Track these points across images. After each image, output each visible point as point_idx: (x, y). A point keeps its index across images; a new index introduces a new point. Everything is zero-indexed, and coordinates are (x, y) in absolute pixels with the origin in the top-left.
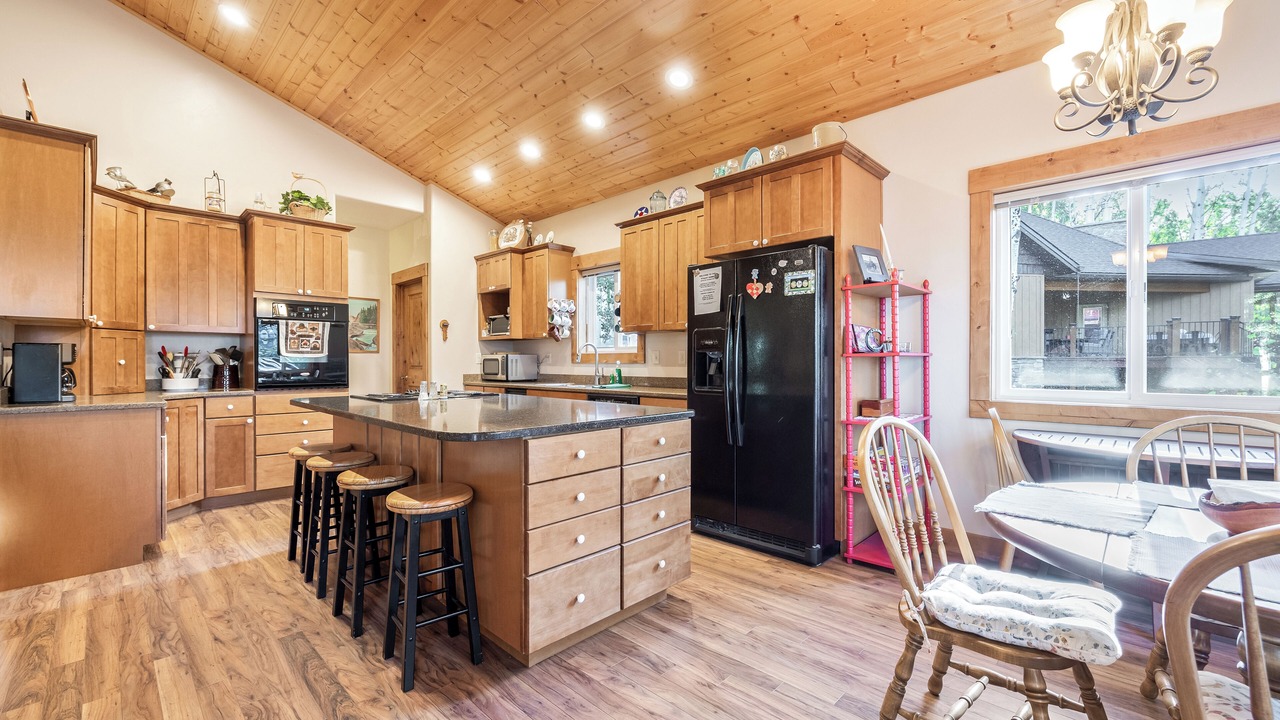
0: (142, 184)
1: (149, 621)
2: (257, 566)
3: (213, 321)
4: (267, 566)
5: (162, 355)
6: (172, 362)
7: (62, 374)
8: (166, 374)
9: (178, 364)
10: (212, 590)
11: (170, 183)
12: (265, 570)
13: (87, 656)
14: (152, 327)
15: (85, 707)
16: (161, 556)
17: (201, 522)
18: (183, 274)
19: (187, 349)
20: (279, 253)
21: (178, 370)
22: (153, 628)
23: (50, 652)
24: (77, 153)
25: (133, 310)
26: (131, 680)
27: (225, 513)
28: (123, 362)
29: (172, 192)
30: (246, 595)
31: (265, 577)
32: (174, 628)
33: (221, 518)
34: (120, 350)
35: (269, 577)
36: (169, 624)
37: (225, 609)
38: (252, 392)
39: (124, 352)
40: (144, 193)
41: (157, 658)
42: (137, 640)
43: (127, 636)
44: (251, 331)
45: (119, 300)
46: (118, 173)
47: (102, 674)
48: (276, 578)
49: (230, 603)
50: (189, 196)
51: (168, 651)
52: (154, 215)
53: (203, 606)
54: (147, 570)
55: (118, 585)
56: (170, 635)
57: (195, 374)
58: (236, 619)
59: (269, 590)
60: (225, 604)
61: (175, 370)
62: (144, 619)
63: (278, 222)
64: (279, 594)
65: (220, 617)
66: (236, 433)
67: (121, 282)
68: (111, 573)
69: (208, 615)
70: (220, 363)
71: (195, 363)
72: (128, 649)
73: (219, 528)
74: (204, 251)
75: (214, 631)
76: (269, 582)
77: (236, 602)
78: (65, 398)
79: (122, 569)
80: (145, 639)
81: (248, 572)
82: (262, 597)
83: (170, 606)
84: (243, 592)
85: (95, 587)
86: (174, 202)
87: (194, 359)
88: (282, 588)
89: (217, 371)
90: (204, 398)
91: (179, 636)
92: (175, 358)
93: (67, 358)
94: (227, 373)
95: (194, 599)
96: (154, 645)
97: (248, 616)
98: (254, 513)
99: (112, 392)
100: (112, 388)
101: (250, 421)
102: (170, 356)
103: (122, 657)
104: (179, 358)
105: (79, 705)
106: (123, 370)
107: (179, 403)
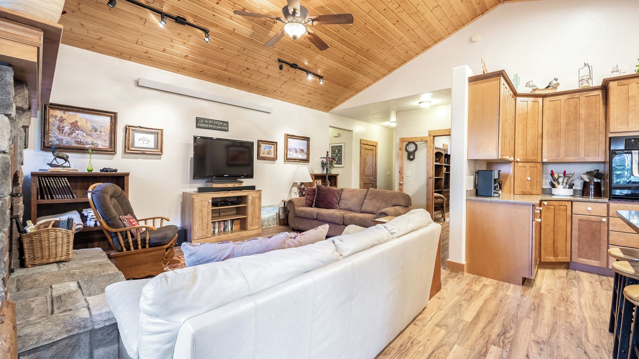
0: (541, 85)
1: (504, 320)
2: (582, 322)
3: (582, 155)
4: (590, 326)
5: (552, 174)
6: (558, 179)
7: (494, 184)
8: (553, 186)
9: (561, 180)
10: (545, 322)
11: (557, 80)
12: (586, 328)
13: (472, 321)
14: (545, 160)
15: (456, 346)
16: (532, 287)
17: (565, 276)
18: (563, 129)
19: (565, 172)
20: (631, 102)
21: (561, 184)
22: (503, 326)
23: (463, 309)
24: (497, 81)
25: (536, 152)
26: (478, 348)
27: (583, 275)
28: (529, 179)
29: (558, 84)
30: (562, 338)
31: (583, 334)
32: (512, 333)
33: (579, 278)
34: (528, 173)
35: (586, 335)
36: (511, 328)
37: (544, 340)
38: (606, 200)
39: (530, 173)
40: (543, 90)
41: (494, 345)
42: (493, 327)
43: (491, 322)
44: (608, 160)
45: (528, 147)
46: (531, 84)
47: (471, 334)
48: (590, 339)
49: (550, 337)
50: (569, 83)
51: (501, 344)
52: (547, 100)
53: (534, 330)
54: (521, 291)
55: (504, 292)
56: (508, 335)
57: (571, 186)
58: (547, 351)
59: (580, 345)
60: (546, 336)
61: (559, 183)
62: (503, 318)
63: (631, 81)
64: (585, 353)
65: (538, 343)
66: (594, 226)
67: (529, 138)
68: (506, 284)
69: (532, 337)
70: (587, 180)
71: (571, 180)
72: (487, 330)
73: (573, 284)
74: (576, 113)
75: (530, 349)
76: (584, 339)
77: (553, 339)
78: (496, 195)
79: (511, 284)
80: (497, 330)
81: (574, 324)
82: (572, 347)
83: (518, 318)
84: (562, 335)
85: (496, 288)
86: (559, 89)
87: (569, 178)
88: (590, 349)
89: (586, 185)
90: (572, 202)
91: (511, 339)
92: (559, 177)
93: (496, 177)
94: (592, 187)
95: (532, 321)
96: (498, 336)
97: (555, 354)
98: (603, 283)
99: (524, 194)
100: (524, 192)
101: (604, 220)
102: (556, 176)
103: (483, 332)
104: (561, 177)
105: (454, 344)
106: (529, 183)
107: (554, 203)
